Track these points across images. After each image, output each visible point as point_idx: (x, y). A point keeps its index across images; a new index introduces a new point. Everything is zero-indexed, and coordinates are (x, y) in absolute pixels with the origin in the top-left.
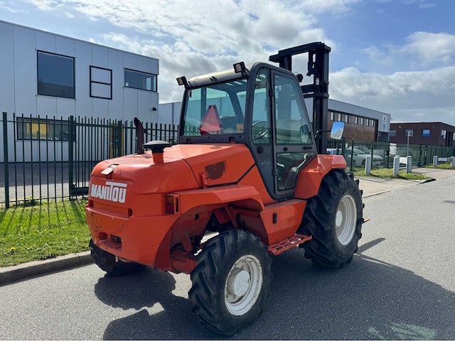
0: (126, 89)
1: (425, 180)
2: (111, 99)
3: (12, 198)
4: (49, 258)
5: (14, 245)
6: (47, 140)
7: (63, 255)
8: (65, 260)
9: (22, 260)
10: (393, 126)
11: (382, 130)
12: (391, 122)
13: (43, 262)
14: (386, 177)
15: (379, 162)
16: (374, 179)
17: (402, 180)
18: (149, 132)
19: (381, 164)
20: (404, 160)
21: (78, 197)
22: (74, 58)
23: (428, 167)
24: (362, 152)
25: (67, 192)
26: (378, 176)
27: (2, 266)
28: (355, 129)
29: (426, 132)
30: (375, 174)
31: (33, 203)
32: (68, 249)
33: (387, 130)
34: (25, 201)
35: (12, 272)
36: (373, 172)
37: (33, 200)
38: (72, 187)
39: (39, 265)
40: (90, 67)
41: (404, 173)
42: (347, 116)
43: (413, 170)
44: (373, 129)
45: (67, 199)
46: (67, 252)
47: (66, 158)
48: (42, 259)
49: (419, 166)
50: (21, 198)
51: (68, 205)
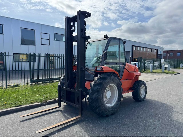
0: (55, 41)
1: (175, 74)
2: (49, 45)
3: (8, 85)
4: (18, 106)
5: (6, 102)
6: (24, 62)
7: (24, 105)
8: (24, 107)
9: (8, 107)
10: (164, 52)
11: (160, 54)
12: (163, 50)
13: (16, 108)
14: (159, 73)
15: (157, 67)
16: (153, 74)
17: (165, 74)
18: (61, 58)
19: (158, 68)
20: (166, 66)
21: (34, 83)
22: (35, 30)
23: (178, 68)
24: (150, 63)
25: (29, 82)
26: (156, 73)
27: (1, 109)
28: (148, 53)
29: (179, 54)
30: (154, 72)
31: (16, 86)
32: (26, 103)
33: (162, 53)
34: (13, 85)
35: (4, 111)
36: (154, 71)
37: (16, 85)
38: (31, 80)
39: (14, 109)
40: (41, 33)
41: (166, 71)
42: (144, 48)
43: (170, 70)
44: (156, 53)
45: (29, 84)
46: (25, 104)
47: (29, 69)
48: (16, 107)
49: (174, 68)
50: (12, 84)
51: (29, 86)
